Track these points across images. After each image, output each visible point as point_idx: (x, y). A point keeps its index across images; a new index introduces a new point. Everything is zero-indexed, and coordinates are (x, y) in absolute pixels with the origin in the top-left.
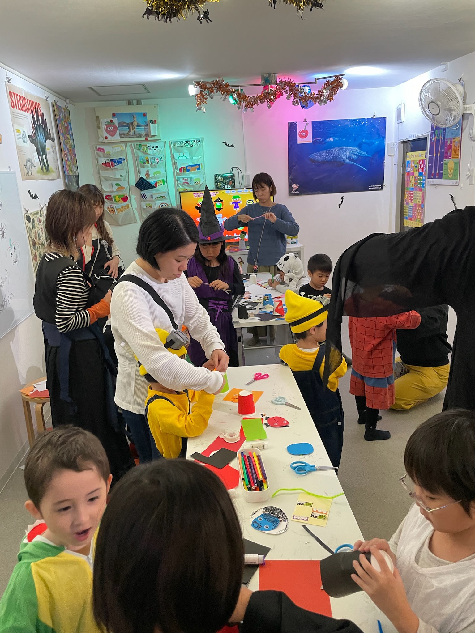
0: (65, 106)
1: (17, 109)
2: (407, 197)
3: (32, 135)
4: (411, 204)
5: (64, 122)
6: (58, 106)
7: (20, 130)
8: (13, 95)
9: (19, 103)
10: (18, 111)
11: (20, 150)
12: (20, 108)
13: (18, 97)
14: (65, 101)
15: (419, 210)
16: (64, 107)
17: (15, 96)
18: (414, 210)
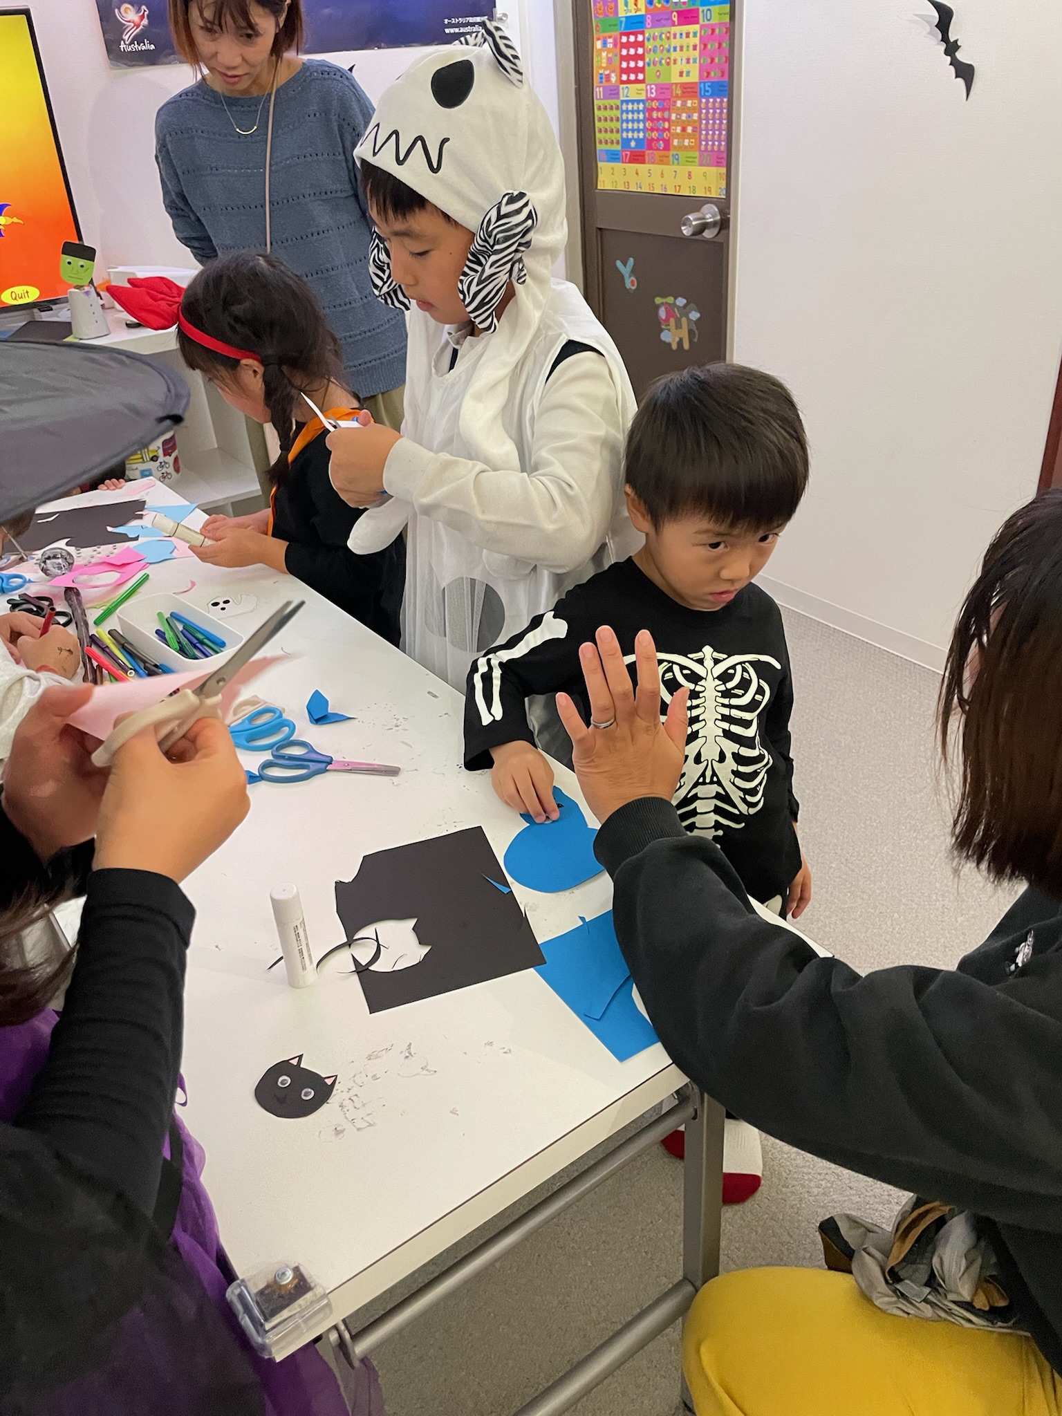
2: (609, 60)
4: (633, 92)
15: (690, 111)
18: (655, 115)
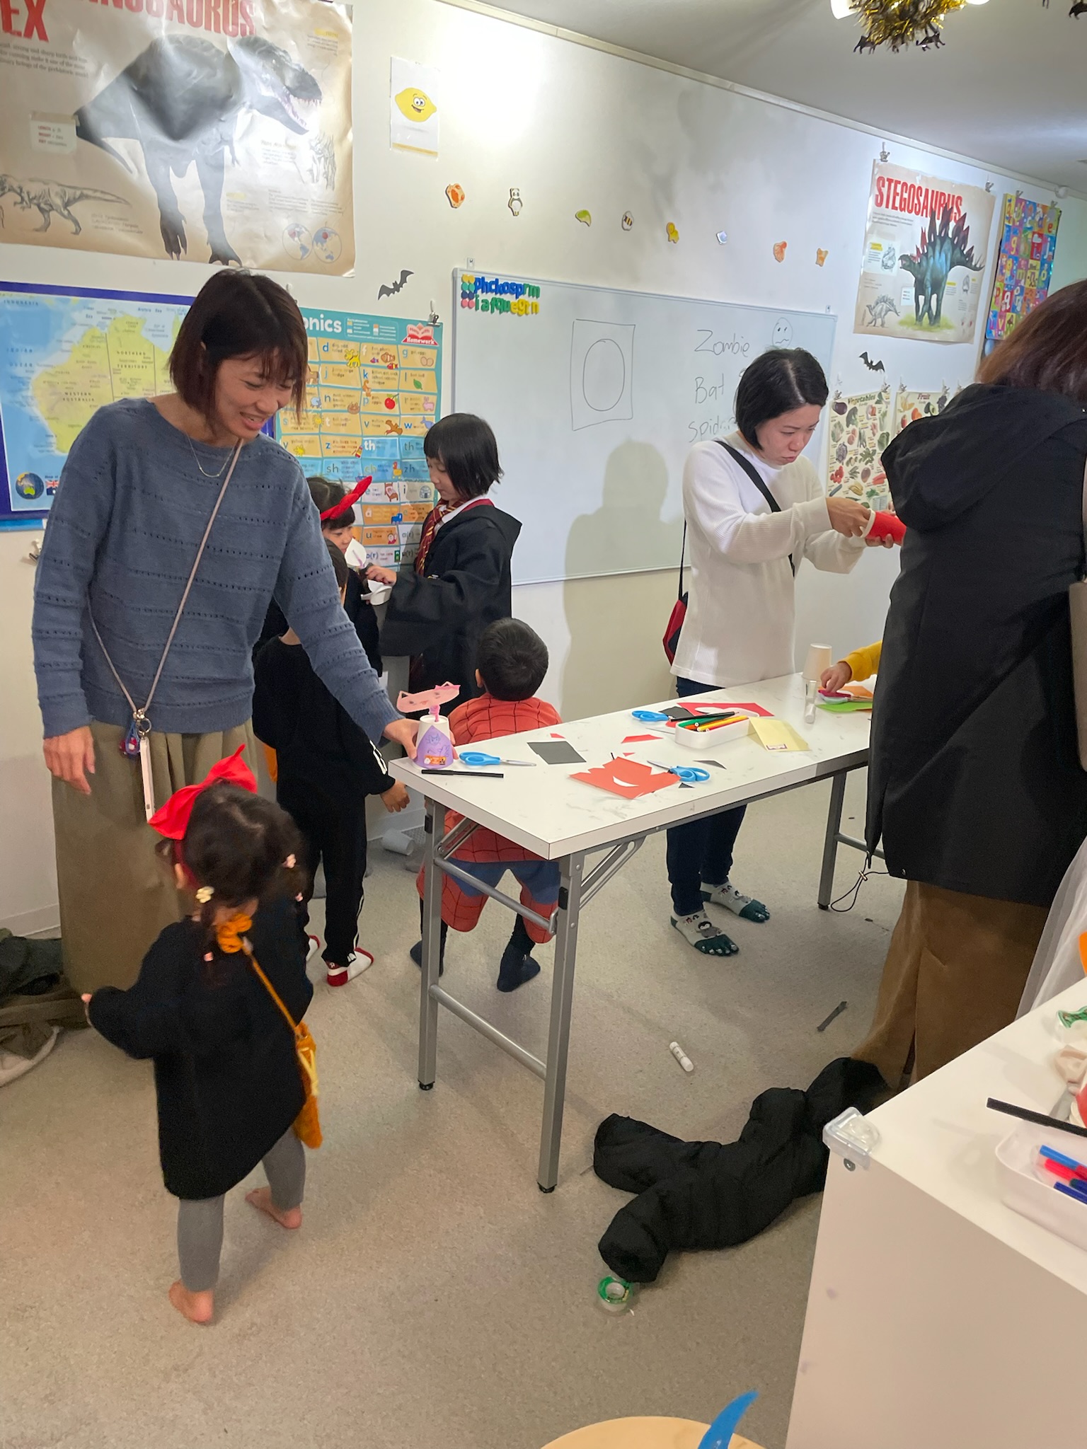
0: (1053, 202)
1: (887, 207)
3: (915, 253)
5: (1034, 233)
6: (1026, 201)
7: (880, 245)
8: (887, 183)
9: (898, 199)
10: (890, 211)
11: (867, 281)
12: (897, 204)
13: (899, 187)
14: (1057, 192)
16: (1049, 205)
17: (893, 185)
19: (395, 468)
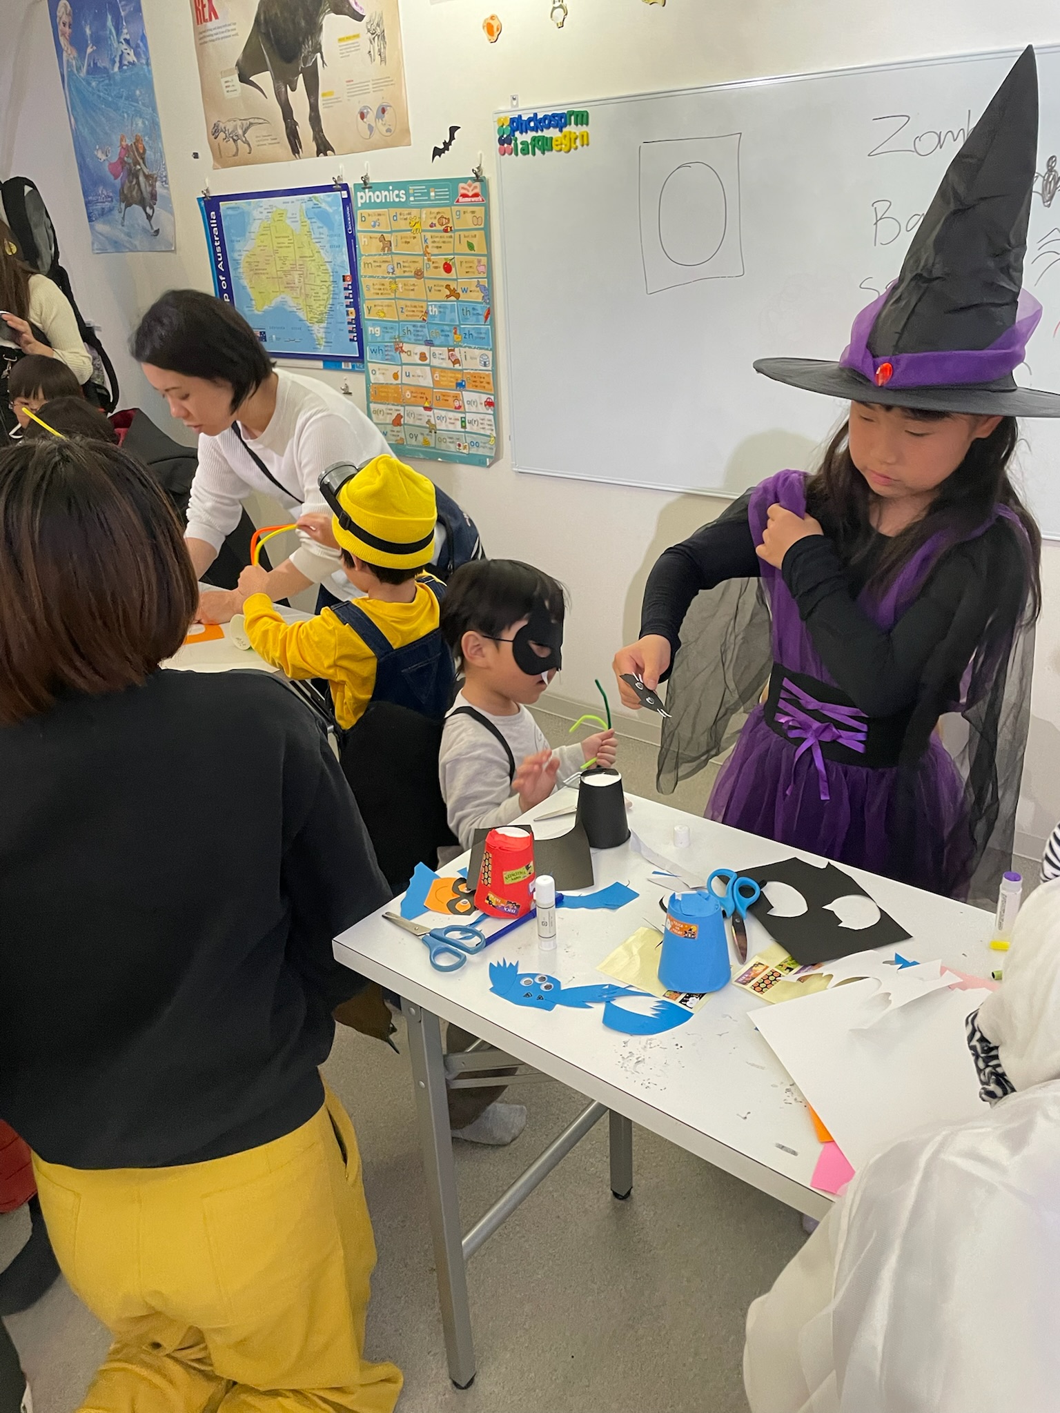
19: (455, 333)
